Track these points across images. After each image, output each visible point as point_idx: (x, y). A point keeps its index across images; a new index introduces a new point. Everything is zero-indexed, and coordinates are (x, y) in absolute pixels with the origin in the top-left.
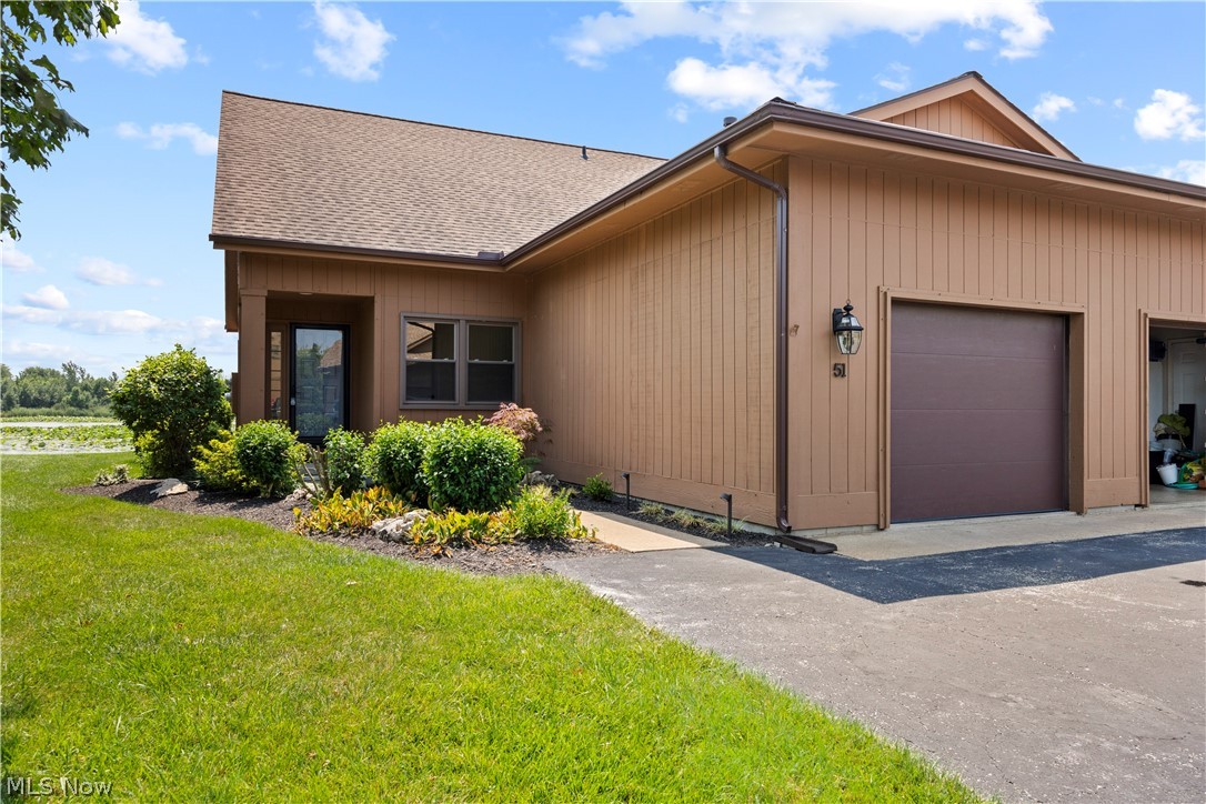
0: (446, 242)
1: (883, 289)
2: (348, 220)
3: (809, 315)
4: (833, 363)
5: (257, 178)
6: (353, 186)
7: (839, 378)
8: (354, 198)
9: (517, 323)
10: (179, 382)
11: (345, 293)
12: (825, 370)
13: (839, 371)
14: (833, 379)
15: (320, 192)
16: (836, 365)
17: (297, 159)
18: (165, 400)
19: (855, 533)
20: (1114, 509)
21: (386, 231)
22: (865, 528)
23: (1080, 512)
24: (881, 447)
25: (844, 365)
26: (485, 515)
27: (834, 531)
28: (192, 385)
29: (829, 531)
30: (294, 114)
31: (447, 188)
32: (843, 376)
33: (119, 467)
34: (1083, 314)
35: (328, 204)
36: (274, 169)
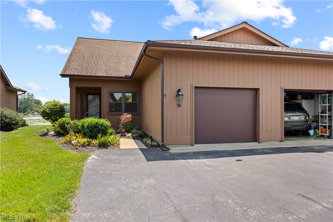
0: (118, 73)
1: (193, 84)
2: (95, 69)
3: (170, 91)
4: (177, 104)
5: (77, 59)
6: (101, 60)
7: (179, 107)
8: (99, 63)
9: (137, 93)
10: (54, 108)
11: (94, 86)
12: (175, 105)
13: (179, 105)
14: (177, 107)
15: (91, 62)
16: (178, 104)
17: (89, 54)
18: (51, 113)
19: (184, 146)
20: (272, 142)
21: (104, 71)
22: (187, 145)
23: (259, 143)
24: (192, 125)
25: (180, 104)
26: (91, 140)
27: (178, 145)
28: (57, 109)
29: (176, 146)
30: (93, 42)
31: (125, 59)
32: (180, 107)
33: (47, 128)
34: (259, 88)
35: (92, 65)
36: (82, 57)
